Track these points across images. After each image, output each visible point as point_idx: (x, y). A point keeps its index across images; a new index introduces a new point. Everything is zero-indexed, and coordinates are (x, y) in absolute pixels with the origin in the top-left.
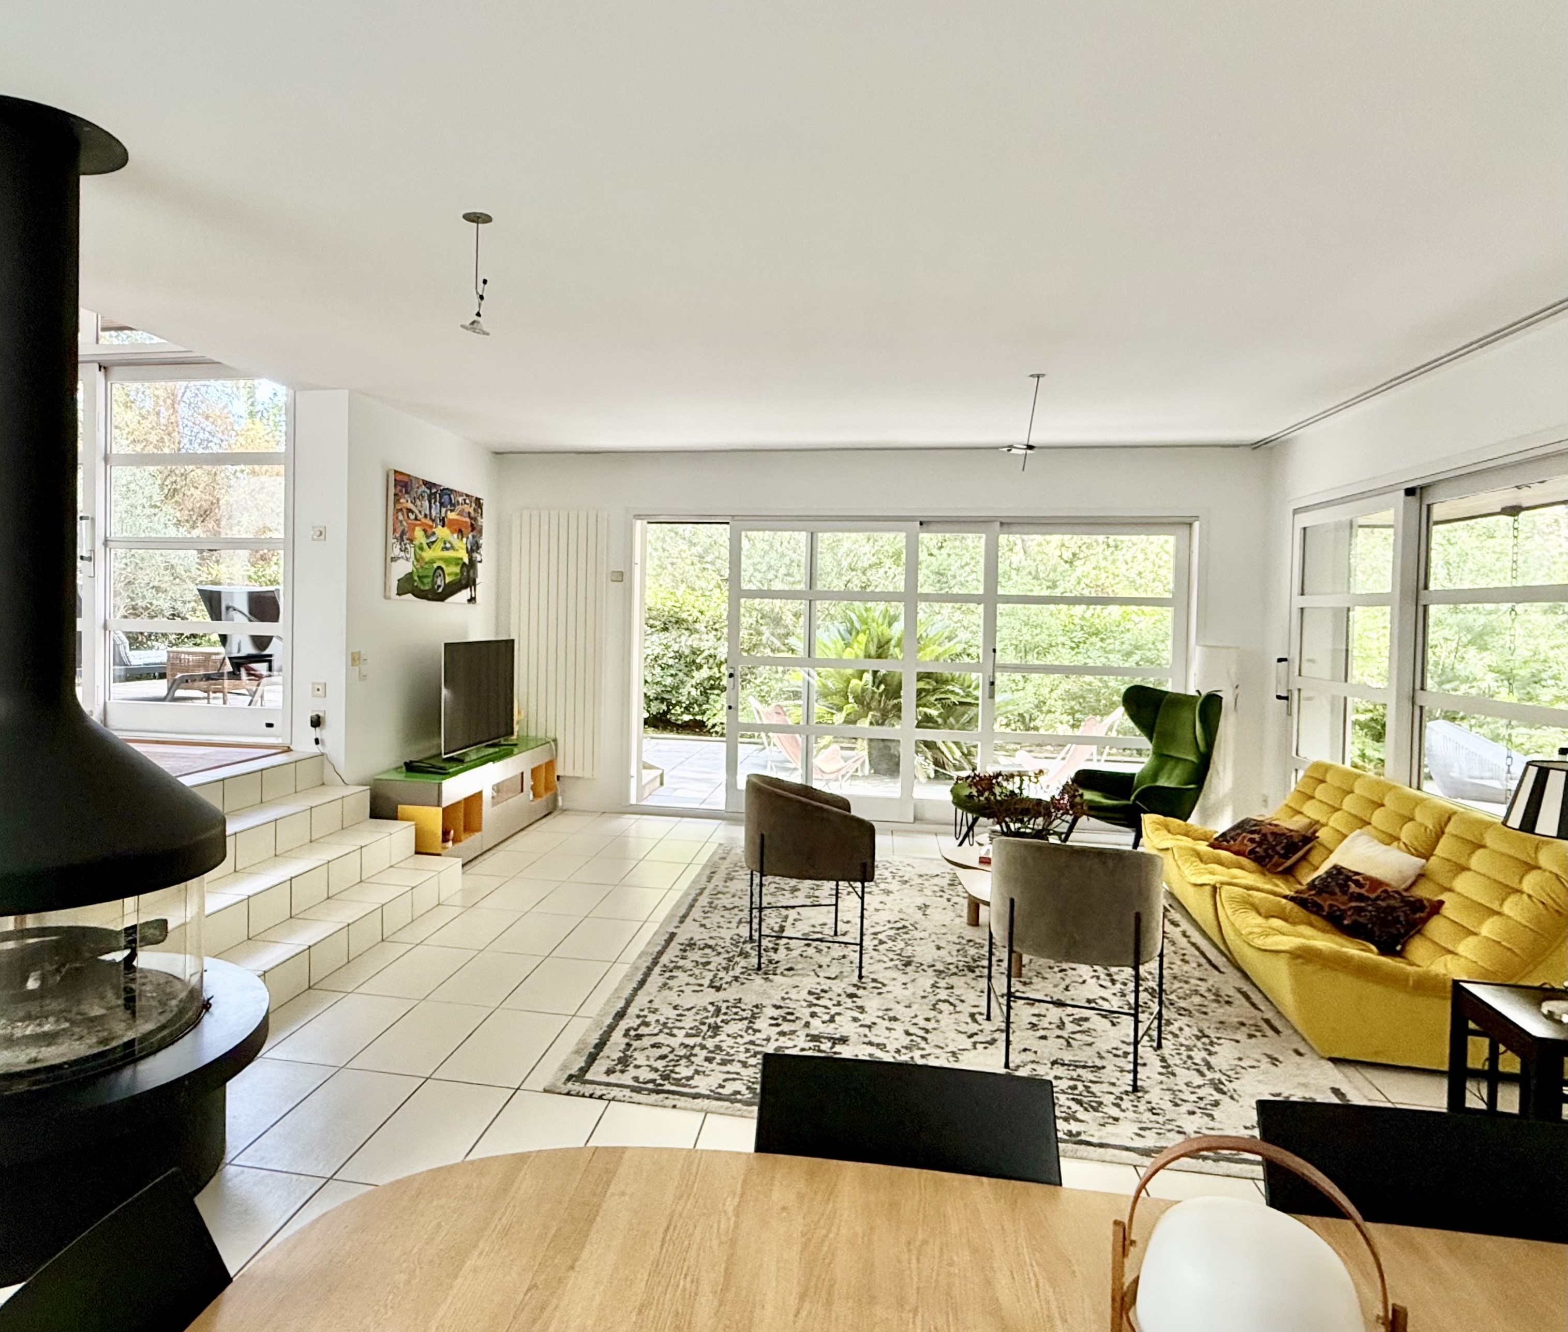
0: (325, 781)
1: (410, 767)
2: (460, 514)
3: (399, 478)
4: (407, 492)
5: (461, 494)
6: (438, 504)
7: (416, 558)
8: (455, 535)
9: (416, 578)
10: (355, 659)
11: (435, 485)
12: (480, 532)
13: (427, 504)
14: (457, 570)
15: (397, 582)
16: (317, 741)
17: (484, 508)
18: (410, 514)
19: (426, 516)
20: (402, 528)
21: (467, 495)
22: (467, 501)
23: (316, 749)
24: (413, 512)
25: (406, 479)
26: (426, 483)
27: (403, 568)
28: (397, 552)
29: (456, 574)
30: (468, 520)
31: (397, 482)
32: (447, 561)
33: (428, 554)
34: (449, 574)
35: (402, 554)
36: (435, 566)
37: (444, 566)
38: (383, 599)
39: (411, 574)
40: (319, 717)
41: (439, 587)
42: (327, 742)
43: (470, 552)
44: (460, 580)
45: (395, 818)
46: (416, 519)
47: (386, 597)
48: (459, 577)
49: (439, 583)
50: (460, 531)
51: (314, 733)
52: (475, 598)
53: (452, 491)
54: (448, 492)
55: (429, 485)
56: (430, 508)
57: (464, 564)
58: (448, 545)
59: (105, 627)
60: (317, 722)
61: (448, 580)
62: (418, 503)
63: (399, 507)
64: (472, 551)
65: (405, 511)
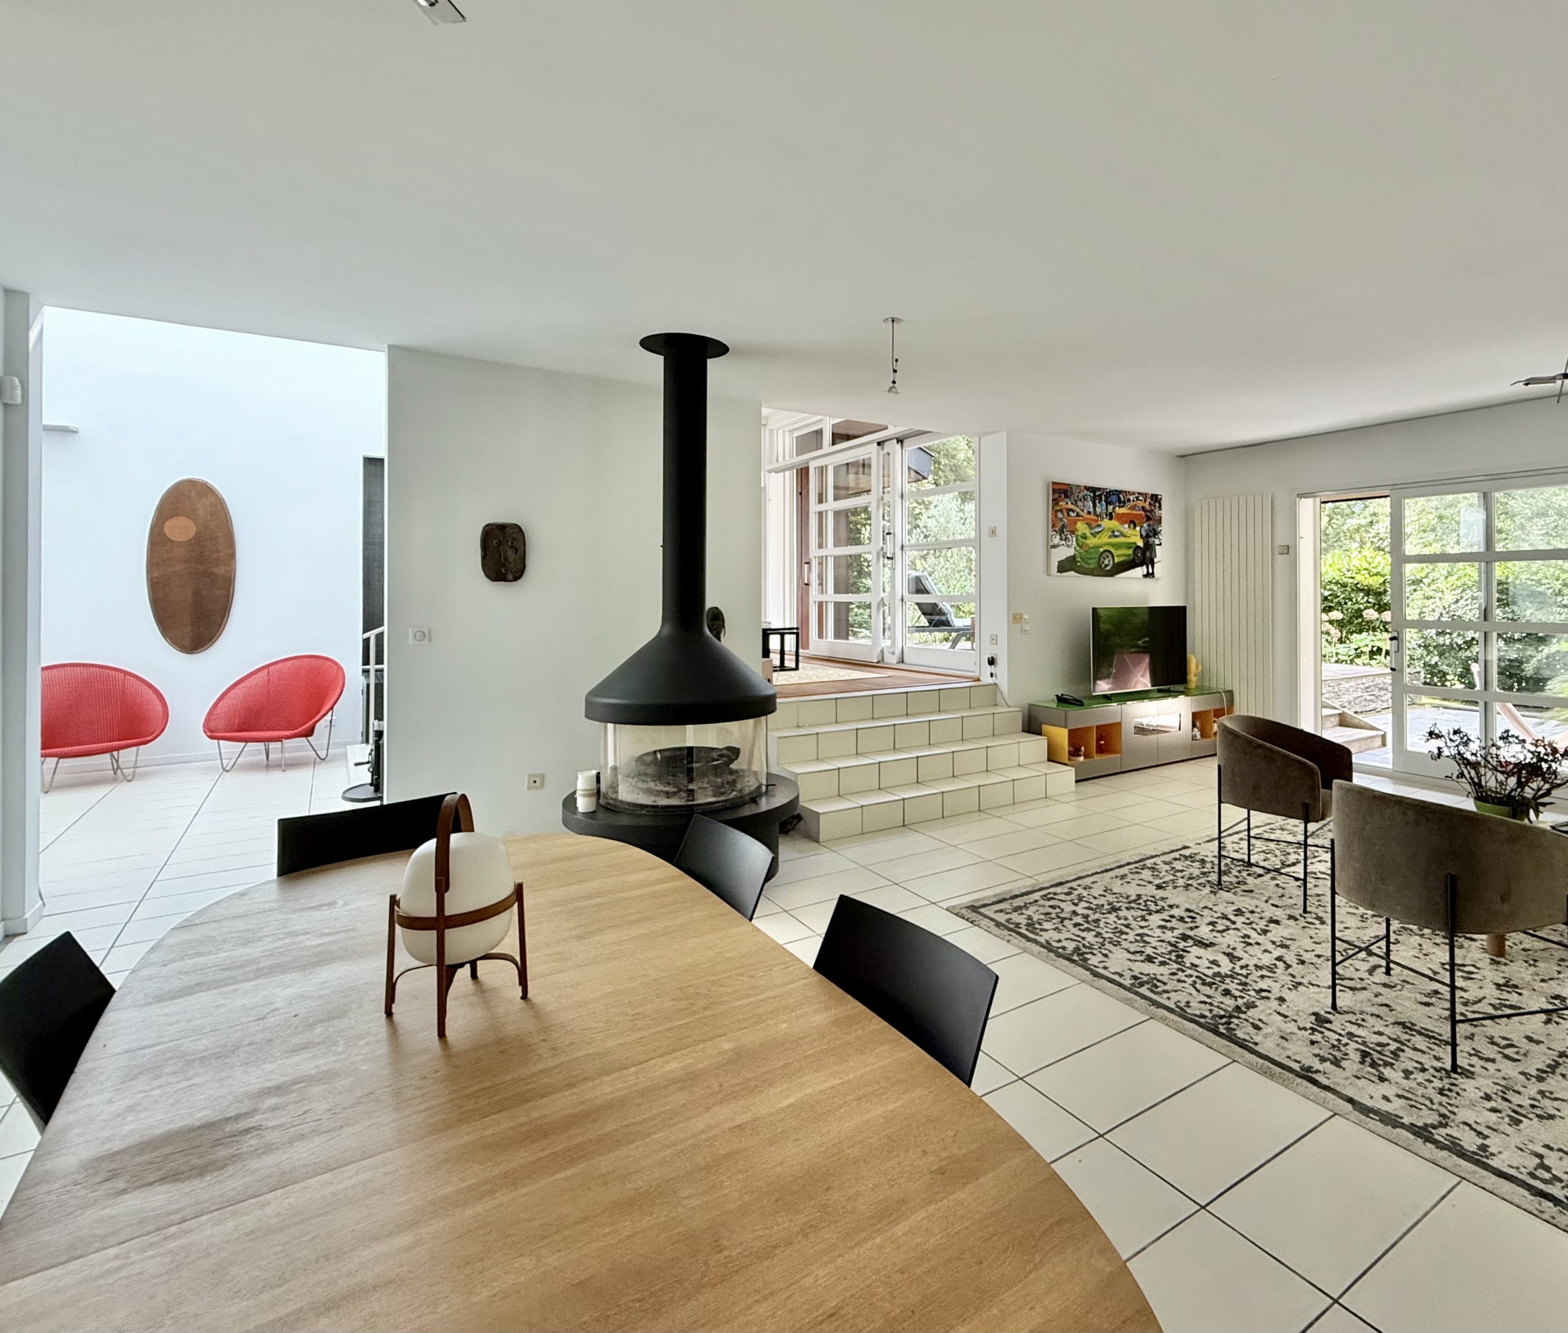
0: (998, 702)
1: (1061, 700)
2: (1131, 508)
3: (1057, 487)
4: (1066, 497)
5: (1134, 493)
6: (1104, 503)
7: (1078, 544)
8: (1126, 526)
9: (1079, 559)
10: (1016, 618)
11: (1099, 489)
12: (1159, 521)
13: (1091, 504)
14: (1131, 552)
15: (1057, 564)
16: (992, 675)
17: (1163, 503)
18: (1071, 513)
19: (1089, 513)
20: (1061, 524)
21: (1139, 493)
22: (1141, 498)
23: (990, 681)
24: (1073, 511)
25: (1065, 487)
26: (1088, 489)
27: (1065, 552)
28: (1056, 540)
29: (1130, 555)
30: (1142, 513)
31: (1054, 491)
32: (1117, 546)
33: (1092, 542)
34: (1118, 556)
35: (1064, 542)
36: (1101, 550)
37: (1112, 550)
38: (1047, 577)
39: (1074, 557)
40: (993, 658)
41: (1106, 566)
42: (998, 676)
43: (1146, 538)
44: (1134, 560)
45: (1040, 734)
46: (1078, 515)
47: (1049, 574)
48: (1132, 557)
49: (1106, 562)
50: (1132, 522)
51: (989, 669)
52: (1153, 573)
53: (1120, 492)
54: (1117, 493)
55: (1093, 490)
56: (1094, 506)
57: (1139, 547)
58: (1116, 533)
59: (902, 600)
60: (992, 662)
61: (1117, 560)
62: (1080, 503)
63: (1058, 508)
64: (1148, 536)
65: (1065, 512)
